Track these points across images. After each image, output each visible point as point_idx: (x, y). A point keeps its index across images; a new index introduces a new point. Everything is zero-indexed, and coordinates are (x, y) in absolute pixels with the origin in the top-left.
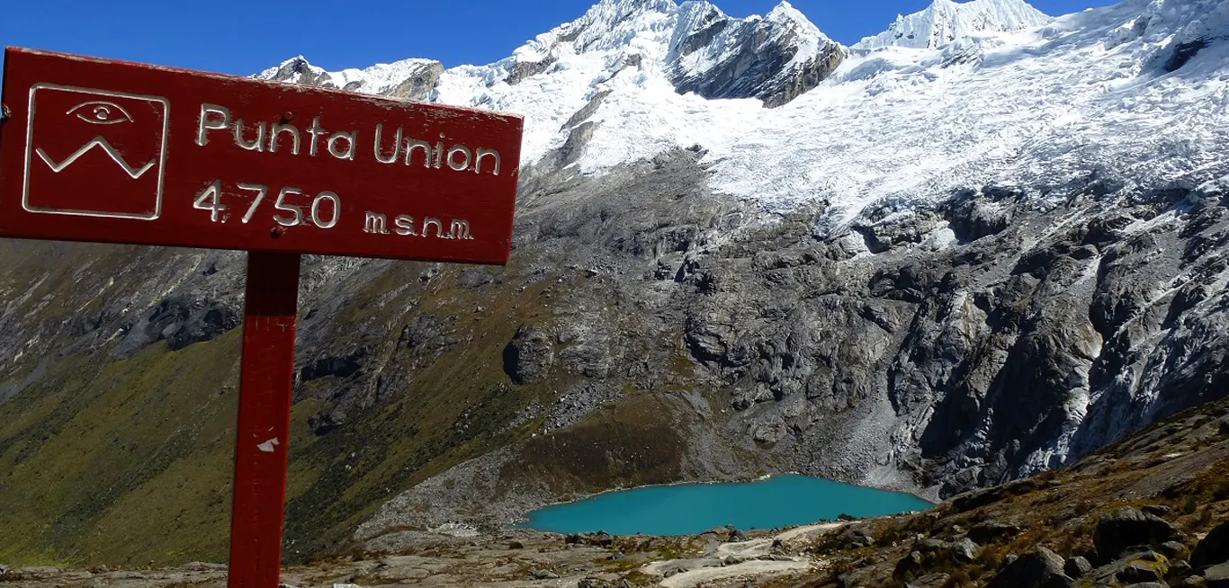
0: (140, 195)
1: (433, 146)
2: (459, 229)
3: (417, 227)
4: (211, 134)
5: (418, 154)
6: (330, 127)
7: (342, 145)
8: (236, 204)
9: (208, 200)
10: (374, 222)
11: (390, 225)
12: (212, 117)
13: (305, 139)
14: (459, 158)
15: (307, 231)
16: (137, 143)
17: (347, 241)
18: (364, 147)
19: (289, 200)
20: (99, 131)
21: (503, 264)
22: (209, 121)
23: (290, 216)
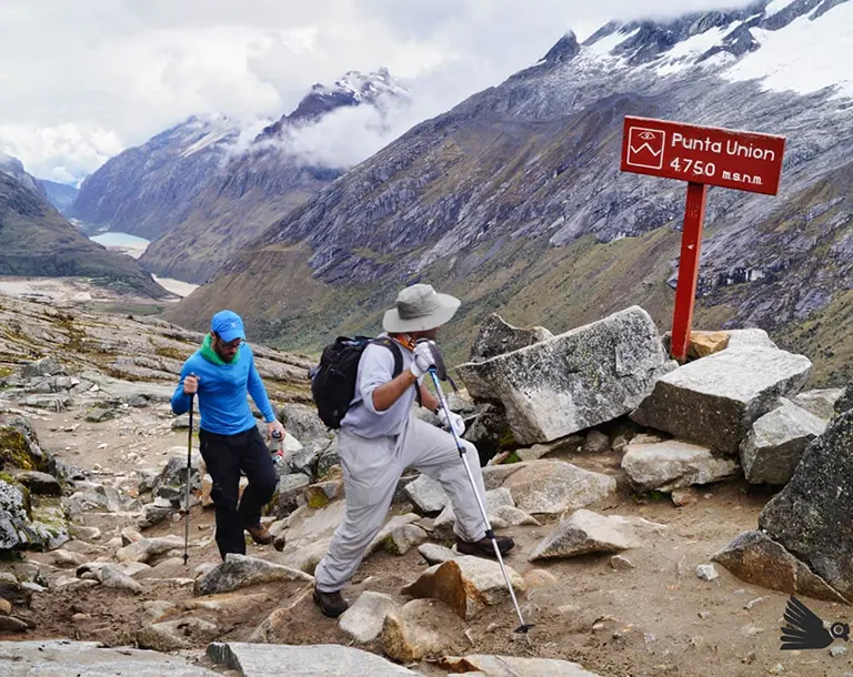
0: (656, 161)
1: (748, 148)
2: (757, 180)
3: (741, 177)
4: (677, 143)
5: (743, 151)
6: (712, 141)
7: (716, 147)
8: (683, 165)
9: (675, 164)
10: (726, 175)
11: (732, 176)
12: (677, 137)
13: (705, 145)
14: (758, 153)
15: (704, 176)
16: (656, 144)
17: (717, 181)
18: (724, 147)
19: (699, 165)
20: (647, 141)
21: (775, 194)
22: (677, 138)
23: (698, 170)
